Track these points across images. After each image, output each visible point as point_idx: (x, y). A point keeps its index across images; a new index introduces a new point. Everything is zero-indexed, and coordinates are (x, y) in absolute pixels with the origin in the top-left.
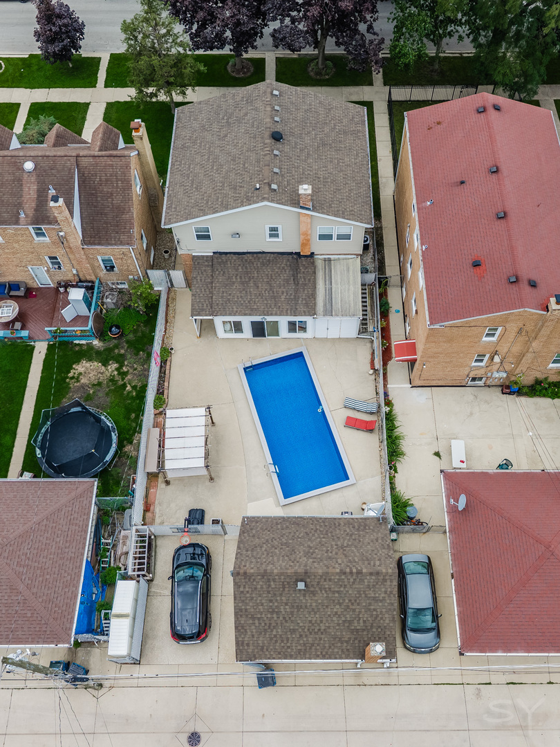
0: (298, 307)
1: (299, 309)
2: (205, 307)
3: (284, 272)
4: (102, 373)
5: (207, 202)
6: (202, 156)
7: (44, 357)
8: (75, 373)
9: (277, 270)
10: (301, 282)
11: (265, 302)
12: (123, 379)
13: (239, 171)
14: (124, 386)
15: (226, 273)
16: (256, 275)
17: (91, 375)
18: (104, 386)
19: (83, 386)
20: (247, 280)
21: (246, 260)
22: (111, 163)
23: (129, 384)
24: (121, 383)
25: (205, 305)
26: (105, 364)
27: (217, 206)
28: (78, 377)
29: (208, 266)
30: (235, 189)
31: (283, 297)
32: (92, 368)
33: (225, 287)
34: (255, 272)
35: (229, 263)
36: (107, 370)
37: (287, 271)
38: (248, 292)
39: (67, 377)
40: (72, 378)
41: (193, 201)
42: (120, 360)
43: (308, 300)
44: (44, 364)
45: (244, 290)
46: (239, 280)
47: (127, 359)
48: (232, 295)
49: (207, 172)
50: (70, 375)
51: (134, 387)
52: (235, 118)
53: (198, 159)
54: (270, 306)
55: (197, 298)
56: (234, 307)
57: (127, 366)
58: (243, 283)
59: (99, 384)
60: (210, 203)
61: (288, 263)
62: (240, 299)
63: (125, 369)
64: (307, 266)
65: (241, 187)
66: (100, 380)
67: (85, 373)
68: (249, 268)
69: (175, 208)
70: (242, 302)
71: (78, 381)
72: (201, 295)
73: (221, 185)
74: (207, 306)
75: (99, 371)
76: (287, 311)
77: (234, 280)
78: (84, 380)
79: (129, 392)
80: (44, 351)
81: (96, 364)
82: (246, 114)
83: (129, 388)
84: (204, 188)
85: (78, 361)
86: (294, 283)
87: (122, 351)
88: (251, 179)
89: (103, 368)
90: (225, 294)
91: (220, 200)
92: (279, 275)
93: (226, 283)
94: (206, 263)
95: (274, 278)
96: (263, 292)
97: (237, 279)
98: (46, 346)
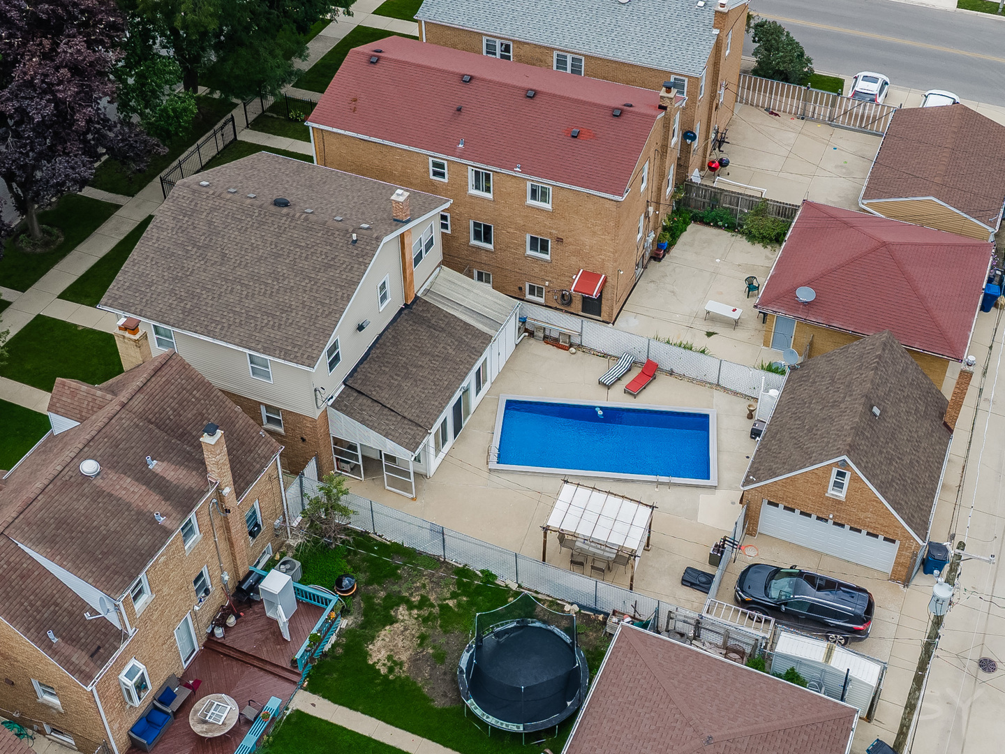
0: (473, 346)
1: (476, 346)
2: (412, 433)
3: (420, 333)
4: (406, 629)
5: (323, 304)
6: (232, 291)
7: (326, 701)
8: (384, 665)
9: (412, 337)
10: (443, 326)
11: (446, 370)
12: (432, 606)
13: (304, 255)
14: (444, 608)
15: (381, 385)
16: (404, 359)
17: (400, 644)
18: (430, 632)
19: (414, 660)
20: (405, 371)
21: (377, 357)
22: (164, 379)
23: (445, 600)
24: (436, 610)
25: (409, 431)
26: (392, 621)
27: (340, 294)
28: (394, 662)
29: (356, 399)
30: (331, 266)
31: (451, 351)
32: (387, 640)
33: (399, 396)
34: (400, 358)
35: (369, 375)
36: (402, 621)
37: (419, 328)
38: (422, 379)
39: (386, 676)
40: (391, 670)
41: (303, 321)
42: (395, 600)
43: (469, 331)
44: (341, 704)
45: (415, 381)
46: (399, 379)
47: (400, 592)
48: (415, 395)
49: (269, 292)
50: (383, 671)
51: (454, 596)
52: (203, 238)
54: (454, 368)
55: (393, 433)
56: (433, 403)
57: (411, 595)
58: (406, 377)
59: (423, 638)
61: (411, 322)
62: (426, 391)
63: (416, 599)
64: (425, 309)
66: (417, 635)
67: (392, 650)
68: (390, 361)
70: (431, 392)
71: (401, 664)
72: (392, 427)
74: (412, 430)
75: (398, 632)
76: (471, 357)
77: (396, 383)
78: (404, 657)
79: (459, 605)
80: (316, 699)
81: (385, 633)
82: (210, 223)
83: (451, 603)
84: (293, 303)
85: (366, 655)
86: (440, 332)
87: (382, 594)
88: (331, 244)
89: (395, 625)
90: (410, 402)
92: (419, 338)
93: (394, 393)
94: (352, 398)
95: (420, 345)
96: (431, 365)
97: (396, 380)
98: (307, 693)
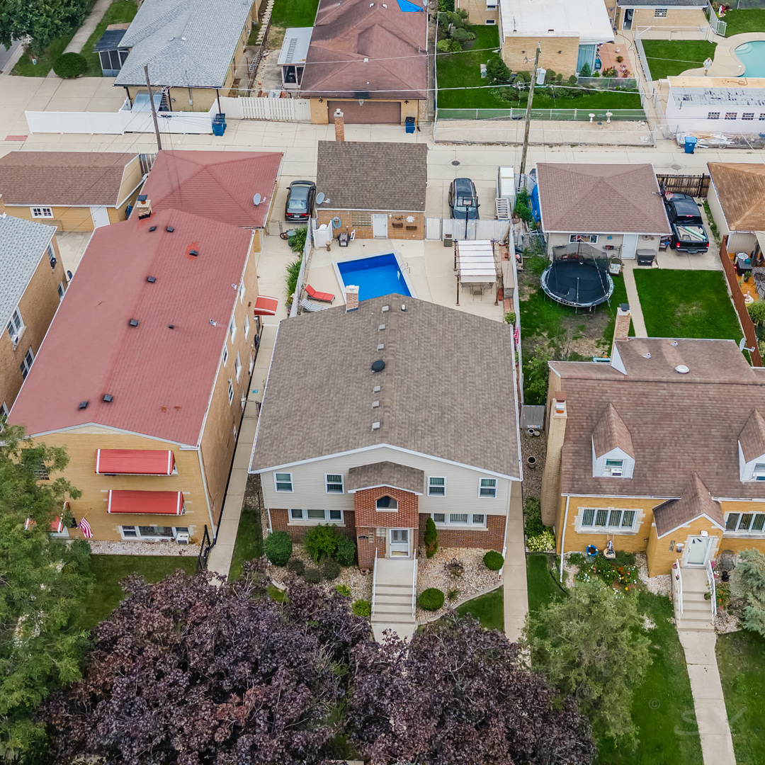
12: (552, 341)
13: (426, 340)
18: (569, 337)
19: (591, 337)
24: (554, 339)
26: (575, 354)
30: (429, 323)
51: (540, 335)
53: (478, 382)
59: (575, 338)
60: (458, 322)
65: (423, 322)
66: (575, 341)
69: (499, 338)
71: (597, 341)
73: (447, 336)
75: (579, 349)
81: (584, 354)
84: (467, 342)
91: (447, 320)
